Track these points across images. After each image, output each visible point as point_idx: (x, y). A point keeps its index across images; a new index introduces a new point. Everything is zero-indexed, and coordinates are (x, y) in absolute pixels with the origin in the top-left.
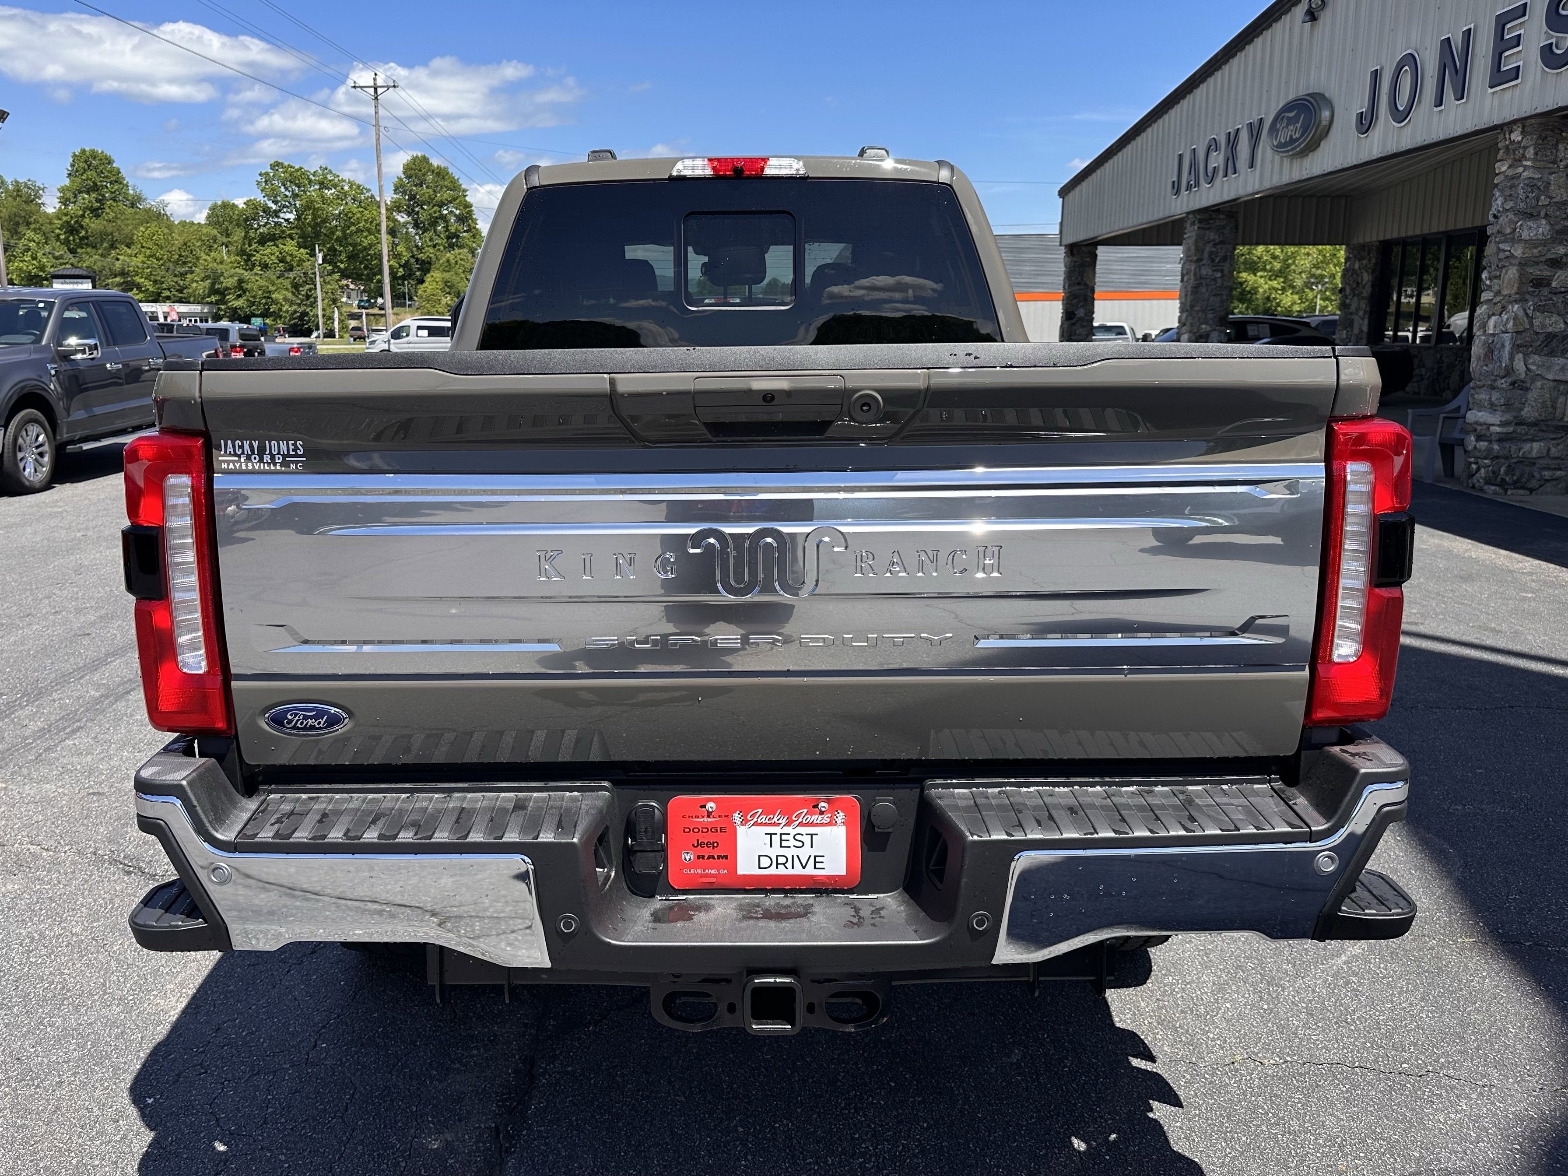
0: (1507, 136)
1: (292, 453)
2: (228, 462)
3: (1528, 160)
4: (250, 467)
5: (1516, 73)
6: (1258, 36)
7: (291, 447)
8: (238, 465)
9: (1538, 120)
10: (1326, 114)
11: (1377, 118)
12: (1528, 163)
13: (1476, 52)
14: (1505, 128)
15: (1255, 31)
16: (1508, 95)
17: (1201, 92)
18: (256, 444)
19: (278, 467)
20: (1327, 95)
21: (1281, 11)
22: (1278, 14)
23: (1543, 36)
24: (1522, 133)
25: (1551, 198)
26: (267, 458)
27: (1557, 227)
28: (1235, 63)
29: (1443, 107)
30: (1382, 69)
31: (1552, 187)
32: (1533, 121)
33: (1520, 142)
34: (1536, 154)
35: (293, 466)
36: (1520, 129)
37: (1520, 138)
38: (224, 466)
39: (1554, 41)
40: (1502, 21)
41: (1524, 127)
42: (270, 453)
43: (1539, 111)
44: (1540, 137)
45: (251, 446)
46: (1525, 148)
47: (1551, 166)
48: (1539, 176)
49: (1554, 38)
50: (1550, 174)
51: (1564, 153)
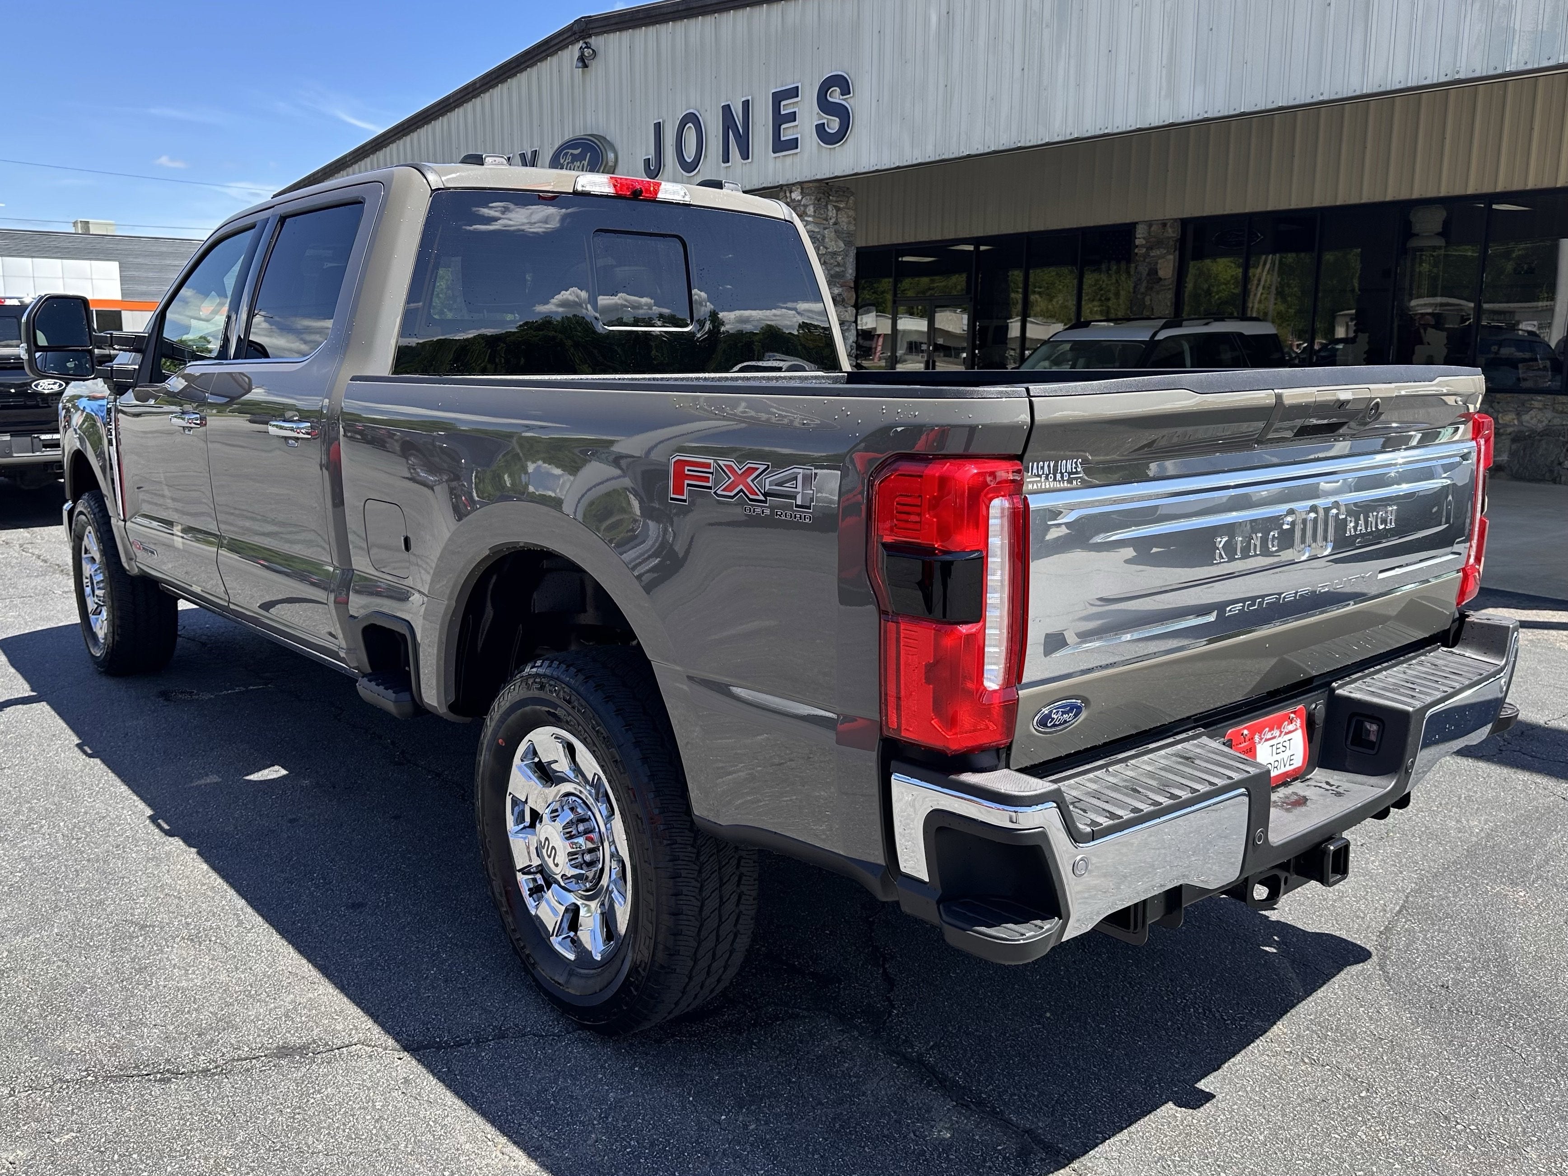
0: (788, 195)
1: (1074, 470)
2: (1033, 482)
3: (809, 216)
4: (1048, 486)
5: (794, 144)
6: (521, 71)
7: (1074, 465)
8: (1039, 485)
9: (815, 184)
10: (611, 156)
11: (664, 166)
12: (810, 219)
13: (755, 120)
14: (784, 188)
15: (518, 66)
16: (789, 160)
17: (457, 116)
18: (1052, 464)
19: (1066, 484)
20: (608, 138)
21: (548, 52)
22: (544, 54)
23: (815, 117)
24: (802, 193)
25: (827, 248)
26: (1058, 476)
27: (832, 272)
28: (498, 92)
29: (730, 164)
30: (664, 122)
31: (827, 240)
32: (811, 185)
33: (800, 201)
34: (815, 212)
35: (1074, 482)
36: (799, 190)
37: (800, 198)
38: (1030, 486)
39: (825, 121)
40: (778, 98)
41: (802, 189)
42: (1061, 472)
43: (818, 177)
44: (816, 199)
45: (1049, 466)
46: (806, 206)
47: (825, 222)
48: (817, 230)
49: (825, 119)
50: (825, 229)
51: (832, 213)
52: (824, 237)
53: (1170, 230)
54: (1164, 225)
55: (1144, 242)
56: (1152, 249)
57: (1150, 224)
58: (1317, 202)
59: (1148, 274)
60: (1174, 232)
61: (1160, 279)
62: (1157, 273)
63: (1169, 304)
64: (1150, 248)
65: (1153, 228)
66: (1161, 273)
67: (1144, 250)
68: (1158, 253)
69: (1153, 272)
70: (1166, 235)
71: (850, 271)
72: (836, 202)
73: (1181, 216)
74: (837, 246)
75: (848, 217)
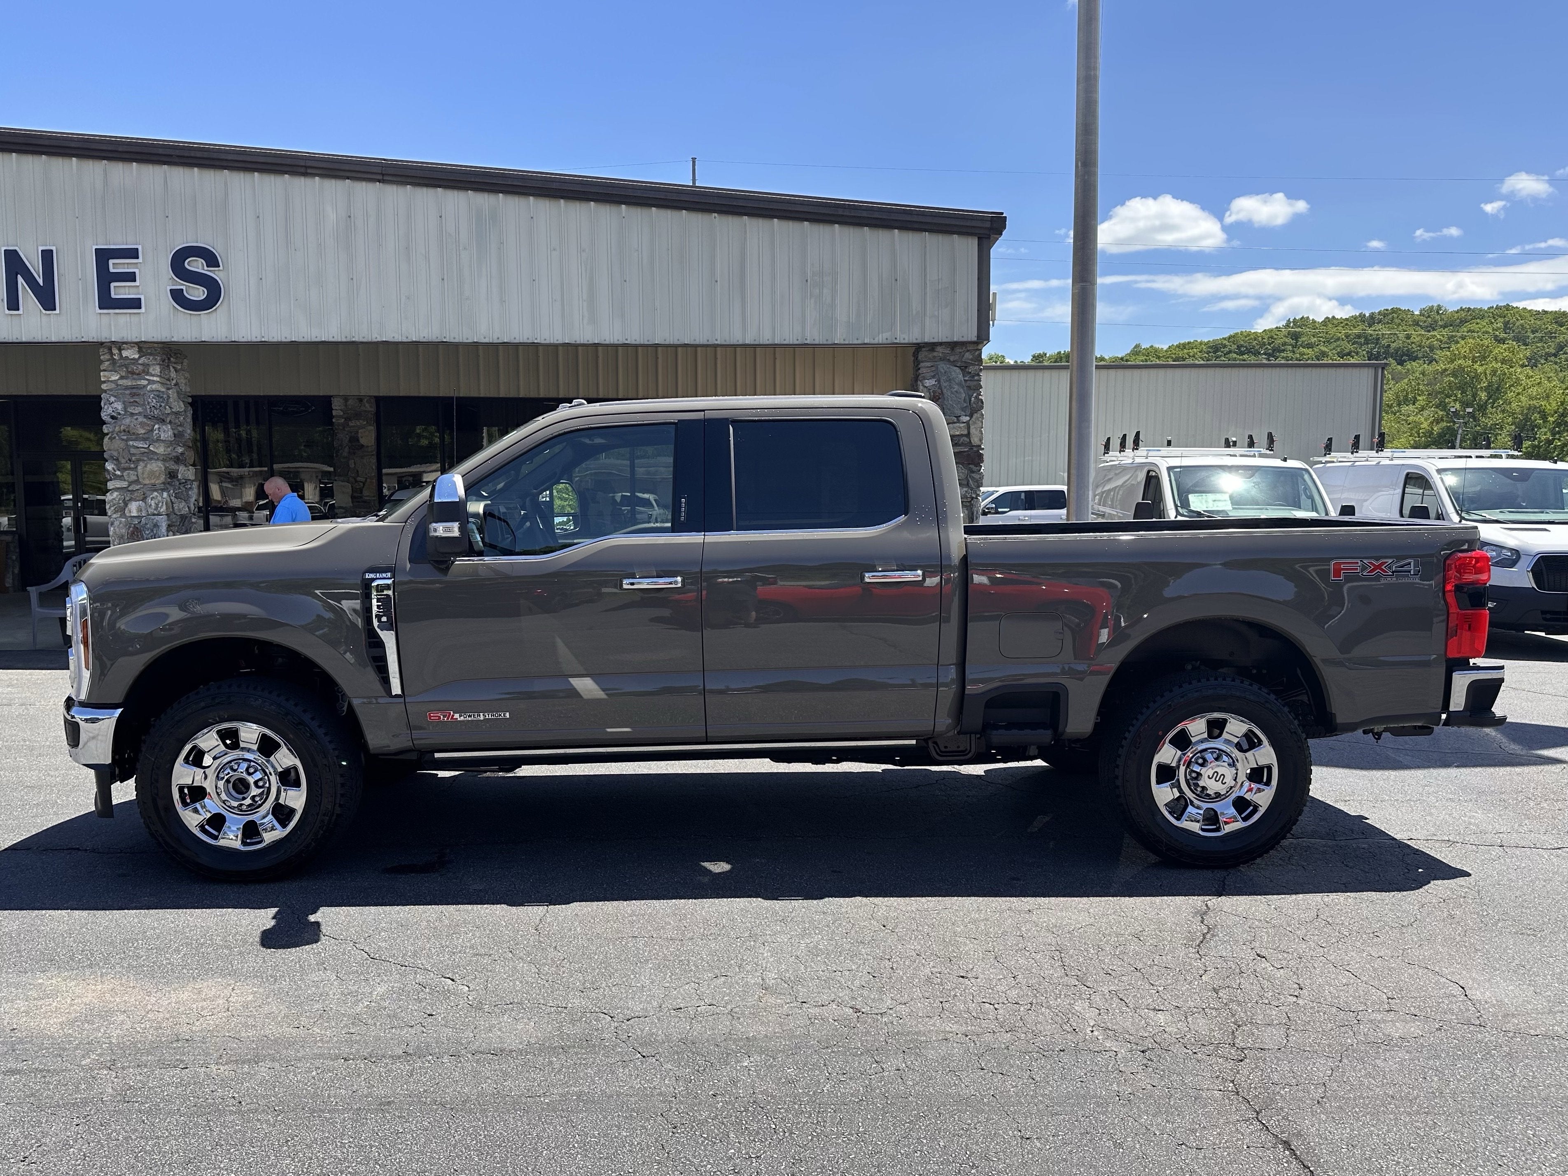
0: (115, 352)
3: (153, 375)
5: (128, 304)
12: (154, 378)
14: (111, 345)
16: (124, 319)
23: (168, 281)
24: (140, 352)
25: (171, 408)
31: (172, 400)
33: (136, 359)
36: (136, 349)
37: (137, 356)
39: (184, 288)
41: (138, 348)
47: (168, 382)
48: (164, 390)
49: (182, 285)
50: (168, 389)
51: (173, 374)
52: (169, 397)
53: (367, 405)
54: (360, 399)
55: (342, 414)
56: (350, 420)
57: (346, 398)
58: (483, 393)
59: (350, 441)
60: (371, 407)
61: (363, 446)
62: (358, 440)
63: (374, 467)
64: (348, 419)
65: (350, 402)
66: (363, 441)
67: (343, 420)
68: (358, 423)
69: (354, 439)
70: (363, 408)
71: (189, 431)
72: (175, 363)
73: (376, 394)
74: (180, 407)
75: (186, 378)
